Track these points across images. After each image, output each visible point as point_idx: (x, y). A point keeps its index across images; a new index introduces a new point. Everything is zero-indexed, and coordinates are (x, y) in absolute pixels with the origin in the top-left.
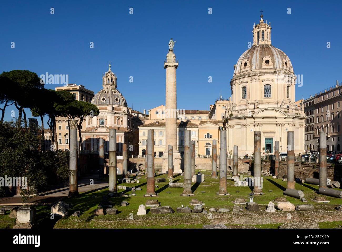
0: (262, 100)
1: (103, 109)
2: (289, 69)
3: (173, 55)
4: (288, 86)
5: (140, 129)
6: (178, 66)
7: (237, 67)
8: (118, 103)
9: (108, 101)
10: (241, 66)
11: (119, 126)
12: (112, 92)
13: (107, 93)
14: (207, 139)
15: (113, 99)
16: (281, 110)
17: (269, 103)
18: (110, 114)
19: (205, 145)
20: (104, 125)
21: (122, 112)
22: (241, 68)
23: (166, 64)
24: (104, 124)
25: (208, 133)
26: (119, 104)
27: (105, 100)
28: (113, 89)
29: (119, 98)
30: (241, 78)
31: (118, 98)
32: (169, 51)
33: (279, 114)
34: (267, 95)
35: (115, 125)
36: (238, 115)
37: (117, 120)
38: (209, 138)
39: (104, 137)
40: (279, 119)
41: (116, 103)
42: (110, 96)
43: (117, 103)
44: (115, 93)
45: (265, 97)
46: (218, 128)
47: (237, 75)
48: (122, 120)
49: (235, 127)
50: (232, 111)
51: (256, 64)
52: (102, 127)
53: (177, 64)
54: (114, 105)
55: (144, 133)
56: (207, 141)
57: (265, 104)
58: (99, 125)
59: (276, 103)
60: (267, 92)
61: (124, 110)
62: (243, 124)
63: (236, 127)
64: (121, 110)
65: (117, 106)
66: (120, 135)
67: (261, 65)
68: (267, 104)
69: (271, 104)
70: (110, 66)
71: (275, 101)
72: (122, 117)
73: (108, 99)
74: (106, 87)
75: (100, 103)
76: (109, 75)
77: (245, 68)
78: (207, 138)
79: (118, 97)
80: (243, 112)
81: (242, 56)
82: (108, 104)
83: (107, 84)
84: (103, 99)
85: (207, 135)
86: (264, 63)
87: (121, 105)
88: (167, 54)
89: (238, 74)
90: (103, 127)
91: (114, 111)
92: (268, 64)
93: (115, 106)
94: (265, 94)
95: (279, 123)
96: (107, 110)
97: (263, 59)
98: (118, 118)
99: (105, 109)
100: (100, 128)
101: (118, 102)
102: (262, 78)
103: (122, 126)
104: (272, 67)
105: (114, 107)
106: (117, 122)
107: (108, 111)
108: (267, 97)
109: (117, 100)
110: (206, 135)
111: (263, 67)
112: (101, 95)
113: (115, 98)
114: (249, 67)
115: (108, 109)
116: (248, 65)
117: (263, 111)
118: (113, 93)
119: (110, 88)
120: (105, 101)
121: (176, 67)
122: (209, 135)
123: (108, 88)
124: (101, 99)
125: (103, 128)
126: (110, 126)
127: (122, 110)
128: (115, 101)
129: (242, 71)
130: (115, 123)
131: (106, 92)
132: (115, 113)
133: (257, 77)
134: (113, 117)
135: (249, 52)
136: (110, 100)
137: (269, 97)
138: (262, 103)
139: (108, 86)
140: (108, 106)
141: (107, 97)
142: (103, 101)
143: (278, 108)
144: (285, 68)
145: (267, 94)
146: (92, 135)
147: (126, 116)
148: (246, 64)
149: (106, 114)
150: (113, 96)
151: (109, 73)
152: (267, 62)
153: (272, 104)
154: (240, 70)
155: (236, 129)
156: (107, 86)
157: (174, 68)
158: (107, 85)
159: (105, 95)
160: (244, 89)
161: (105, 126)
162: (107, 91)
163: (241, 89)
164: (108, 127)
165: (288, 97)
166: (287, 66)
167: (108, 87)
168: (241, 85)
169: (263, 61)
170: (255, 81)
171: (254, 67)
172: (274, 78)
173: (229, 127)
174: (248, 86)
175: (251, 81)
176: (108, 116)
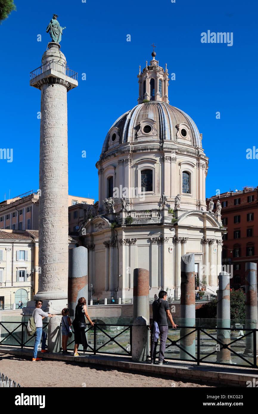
10: (137, 131)
16: (214, 217)
17: (189, 203)
22: (136, 135)
33: (208, 224)
34: (185, 190)
40: (209, 233)
45: (183, 192)
47: (130, 145)
49: (137, 243)
50: (130, 212)
57: (184, 204)
59: (198, 205)
60: (186, 183)
63: (138, 242)
67: (175, 136)
68: (186, 204)
69: (191, 205)
71: (196, 201)
77: (146, 136)
86: (179, 134)
89: (134, 145)
92: (185, 137)
94: (183, 187)
95: (208, 238)
97: (176, 127)
102: (180, 158)
104: (190, 143)
108: (187, 192)
111: (179, 140)
114: (155, 135)
116: (153, 131)
129: (139, 140)
152: (184, 133)
154: (136, 138)
160: (148, 172)
163: (140, 174)
168: (139, 166)
169: (178, 129)
170: (169, 161)
171: (168, 137)
172: (194, 161)
173: (123, 243)
174: (157, 168)
175: (163, 160)
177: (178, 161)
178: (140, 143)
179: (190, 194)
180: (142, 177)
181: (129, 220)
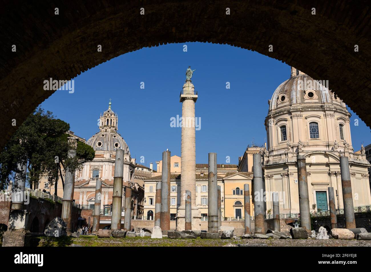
0: (308, 141)
1: (98, 157)
2: (340, 104)
3: (190, 86)
4: (341, 125)
5: (145, 183)
6: (197, 98)
7: (272, 103)
9: (105, 147)
10: (277, 101)
12: (111, 135)
13: (104, 136)
14: (236, 196)
15: (112, 145)
16: (334, 155)
17: (317, 145)
18: (107, 163)
19: (234, 204)
20: (98, 177)
22: (277, 103)
23: (182, 96)
24: (98, 175)
25: (238, 188)
27: (101, 145)
28: (112, 131)
29: (120, 143)
30: (278, 114)
31: (118, 143)
32: (186, 81)
33: (332, 160)
34: (314, 136)
36: (277, 161)
38: (239, 194)
40: (332, 167)
41: (115, 149)
42: (108, 141)
44: (115, 137)
45: (311, 138)
46: (251, 181)
47: (273, 111)
49: (273, 178)
50: (268, 157)
51: (297, 98)
52: (95, 179)
53: (196, 96)
54: (112, 152)
55: (151, 188)
56: (237, 199)
57: (312, 147)
58: (92, 177)
59: (326, 146)
60: (314, 131)
61: (126, 158)
62: (284, 172)
63: (275, 177)
67: (303, 99)
68: (314, 147)
69: (319, 147)
70: (110, 103)
71: (325, 143)
73: (106, 144)
74: (104, 130)
75: (95, 150)
76: (108, 115)
77: (283, 103)
78: (237, 194)
79: (118, 141)
80: (283, 157)
81: (278, 89)
82: (105, 150)
83: (105, 126)
84: (100, 144)
85: (237, 190)
86: (306, 96)
88: (184, 85)
89: (275, 111)
90: (97, 180)
91: (113, 159)
92: (312, 97)
94: (310, 134)
95: (332, 171)
97: (305, 92)
100: (93, 181)
101: (118, 148)
102: (305, 114)
104: (317, 101)
105: (113, 154)
107: (105, 159)
108: (314, 137)
109: (116, 145)
110: (235, 190)
111: (306, 101)
112: (96, 140)
113: (114, 142)
114: (288, 101)
115: (104, 157)
116: (286, 99)
117: (310, 155)
118: (113, 137)
119: (109, 130)
120: (102, 147)
121: (195, 100)
122: (239, 190)
123: (106, 131)
124: (97, 144)
126: (106, 178)
128: (114, 147)
129: (279, 106)
131: (103, 135)
132: (114, 162)
133: (298, 113)
134: (111, 167)
135: (286, 83)
136: (108, 145)
137: (317, 138)
138: (309, 146)
139: (107, 128)
140: (105, 153)
141: (105, 141)
142: (98, 146)
143: (329, 152)
144: (334, 102)
145: (314, 134)
146: (81, 191)
147: (128, 166)
148: (283, 98)
149: (101, 164)
151: (109, 112)
152: (311, 94)
153: (321, 147)
154: (277, 105)
155: (276, 179)
156: (105, 128)
157: (192, 101)
159: (103, 140)
160: (283, 127)
161: (99, 179)
162: (105, 134)
163: (279, 129)
164: (104, 180)
165: (342, 138)
166: (337, 100)
167: (106, 129)
168: (279, 124)
169: (305, 93)
170: (296, 118)
171: (294, 101)
172: (321, 114)
173: (265, 178)
174: (288, 124)
175: (291, 118)
176: (104, 166)
177: (304, 116)
178: (280, 108)
179: (318, 139)
180: (282, 130)
181: (268, 161)
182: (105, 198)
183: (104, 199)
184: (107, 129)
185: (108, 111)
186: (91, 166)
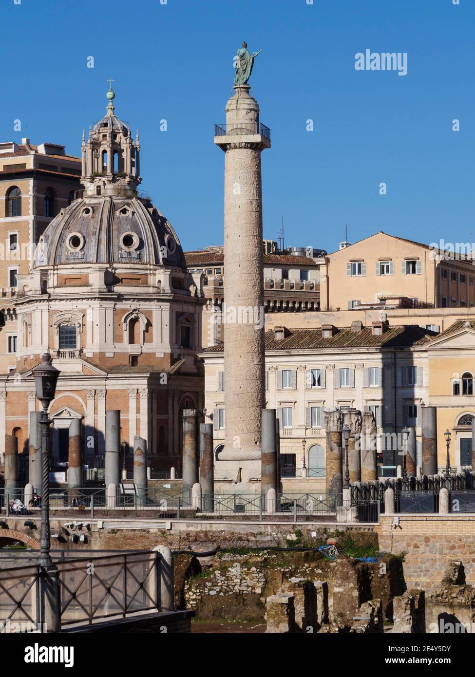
1: (73, 282)
5: (206, 361)
8: (135, 255)
9: (93, 251)
11: (134, 349)
12: (113, 207)
13: (91, 213)
15: (115, 240)
18: (97, 302)
19: (457, 425)
20: (75, 347)
21: (151, 290)
24: (75, 342)
25: (466, 376)
26: (139, 257)
27: (82, 245)
28: (118, 193)
29: (139, 234)
31: (133, 234)
35: (118, 345)
37: (125, 326)
38: (470, 394)
39: (76, 396)
41: (125, 255)
42: (100, 229)
43: (129, 253)
44: (124, 211)
48: (149, 324)
52: (67, 355)
53: (257, 138)
54: (115, 265)
55: (222, 378)
58: (57, 347)
61: (160, 282)
64: (146, 284)
65: (128, 266)
66: (136, 387)
70: (109, 95)
72: (148, 314)
73: (93, 241)
74: (93, 189)
75: (63, 260)
76: (104, 136)
79: (136, 227)
82: (90, 260)
83: (97, 175)
84: (75, 241)
85: (464, 382)
87: (145, 259)
90: (72, 355)
91: (117, 289)
93: (121, 269)
96: (87, 285)
98: (133, 316)
99: (79, 282)
100: (62, 360)
101: (133, 249)
103: (147, 348)
105: (118, 271)
106: (126, 335)
107: (90, 288)
109: (128, 241)
110: (460, 381)
112: (67, 227)
113: (120, 233)
115: (91, 281)
118: (117, 213)
119: (109, 190)
120: (81, 250)
123: (99, 193)
124: (67, 243)
125: (72, 360)
126: (97, 351)
127: (152, 280)
128: (120, 249)
130: (117, 338)
131: (87, 211)
132: (120, 298)
134: (110, 313)
136: (99, 243)
139: (101, 184)
140: (91, 270)
141: (91, 229)
142: (72, 250)
146: (32, 389)
147: (166, 306)
149: (81, 305)
150: (115, 227)
151: (106, 125)
156: (98, 181)
158: (97, 179)
159: (85, 225)
161: (77, 353)
162: (93, 206)
164: (92, 356)
167: (99, 187)
176: (89, 312)
182: (95, 408)
183: (95, 413)
184: (102, 187)
185: (105, 122)
186: (51, 313)
